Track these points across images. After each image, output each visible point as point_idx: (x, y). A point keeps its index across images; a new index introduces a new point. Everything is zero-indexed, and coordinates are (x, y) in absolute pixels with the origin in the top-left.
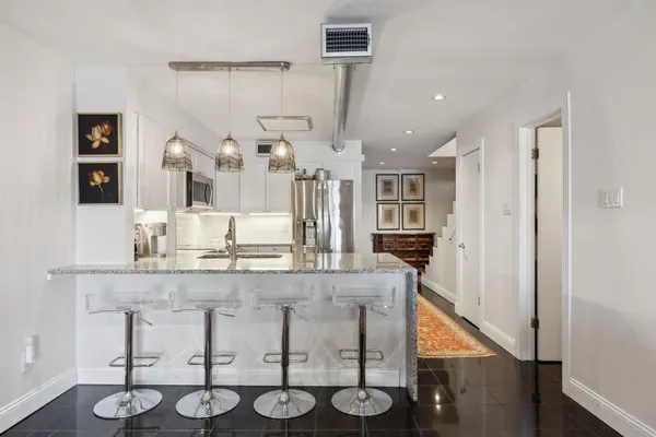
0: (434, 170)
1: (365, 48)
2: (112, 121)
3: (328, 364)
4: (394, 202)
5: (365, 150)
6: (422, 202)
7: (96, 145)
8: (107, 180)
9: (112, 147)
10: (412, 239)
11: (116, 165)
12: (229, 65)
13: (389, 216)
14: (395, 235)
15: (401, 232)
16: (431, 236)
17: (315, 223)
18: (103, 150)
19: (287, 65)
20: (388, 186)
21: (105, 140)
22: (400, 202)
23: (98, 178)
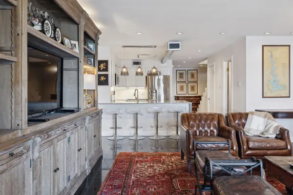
0: (201, 68)
1: (179, 48)
2: (106, 62)
3: (167, 130)
4: (184, 82)
5: (174, 63)
6: (196, 82)
7: (102, 69)
8: (105, 79)
9: (106, 69)
10: (192, 98)
11: (107, 75)
12: (139, 47)
13: (182, 88)
14: (185, 97)
15: (187, 95)
16: (200, 97)
17: (156, 91)
18: (104, 70)
19: (155, 47)
20: (181, 75)
21: (104, 68)
22: (187, 82)
23: (102, 78)
